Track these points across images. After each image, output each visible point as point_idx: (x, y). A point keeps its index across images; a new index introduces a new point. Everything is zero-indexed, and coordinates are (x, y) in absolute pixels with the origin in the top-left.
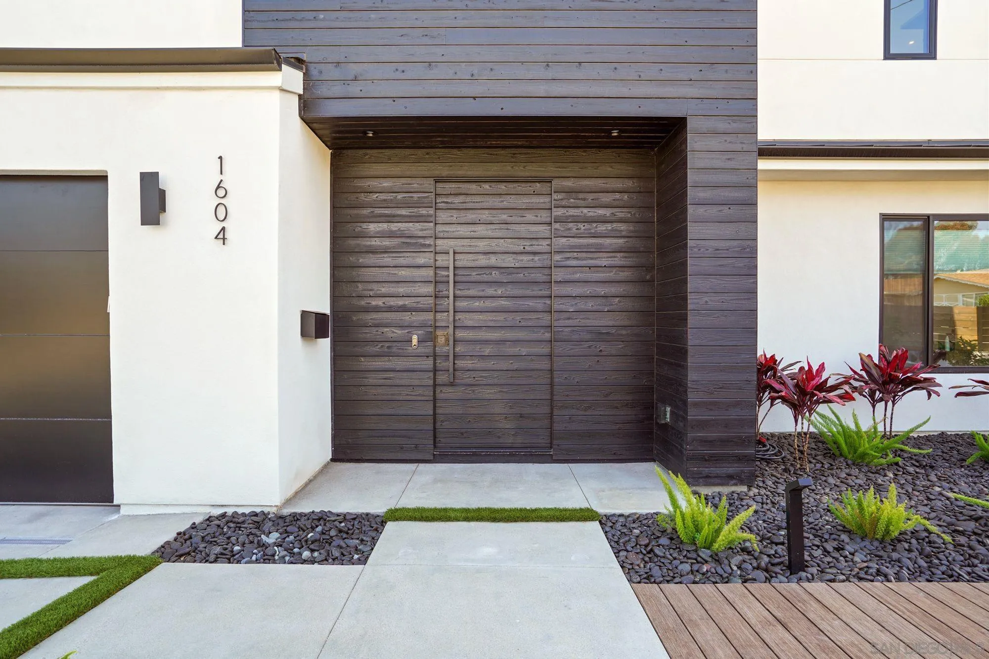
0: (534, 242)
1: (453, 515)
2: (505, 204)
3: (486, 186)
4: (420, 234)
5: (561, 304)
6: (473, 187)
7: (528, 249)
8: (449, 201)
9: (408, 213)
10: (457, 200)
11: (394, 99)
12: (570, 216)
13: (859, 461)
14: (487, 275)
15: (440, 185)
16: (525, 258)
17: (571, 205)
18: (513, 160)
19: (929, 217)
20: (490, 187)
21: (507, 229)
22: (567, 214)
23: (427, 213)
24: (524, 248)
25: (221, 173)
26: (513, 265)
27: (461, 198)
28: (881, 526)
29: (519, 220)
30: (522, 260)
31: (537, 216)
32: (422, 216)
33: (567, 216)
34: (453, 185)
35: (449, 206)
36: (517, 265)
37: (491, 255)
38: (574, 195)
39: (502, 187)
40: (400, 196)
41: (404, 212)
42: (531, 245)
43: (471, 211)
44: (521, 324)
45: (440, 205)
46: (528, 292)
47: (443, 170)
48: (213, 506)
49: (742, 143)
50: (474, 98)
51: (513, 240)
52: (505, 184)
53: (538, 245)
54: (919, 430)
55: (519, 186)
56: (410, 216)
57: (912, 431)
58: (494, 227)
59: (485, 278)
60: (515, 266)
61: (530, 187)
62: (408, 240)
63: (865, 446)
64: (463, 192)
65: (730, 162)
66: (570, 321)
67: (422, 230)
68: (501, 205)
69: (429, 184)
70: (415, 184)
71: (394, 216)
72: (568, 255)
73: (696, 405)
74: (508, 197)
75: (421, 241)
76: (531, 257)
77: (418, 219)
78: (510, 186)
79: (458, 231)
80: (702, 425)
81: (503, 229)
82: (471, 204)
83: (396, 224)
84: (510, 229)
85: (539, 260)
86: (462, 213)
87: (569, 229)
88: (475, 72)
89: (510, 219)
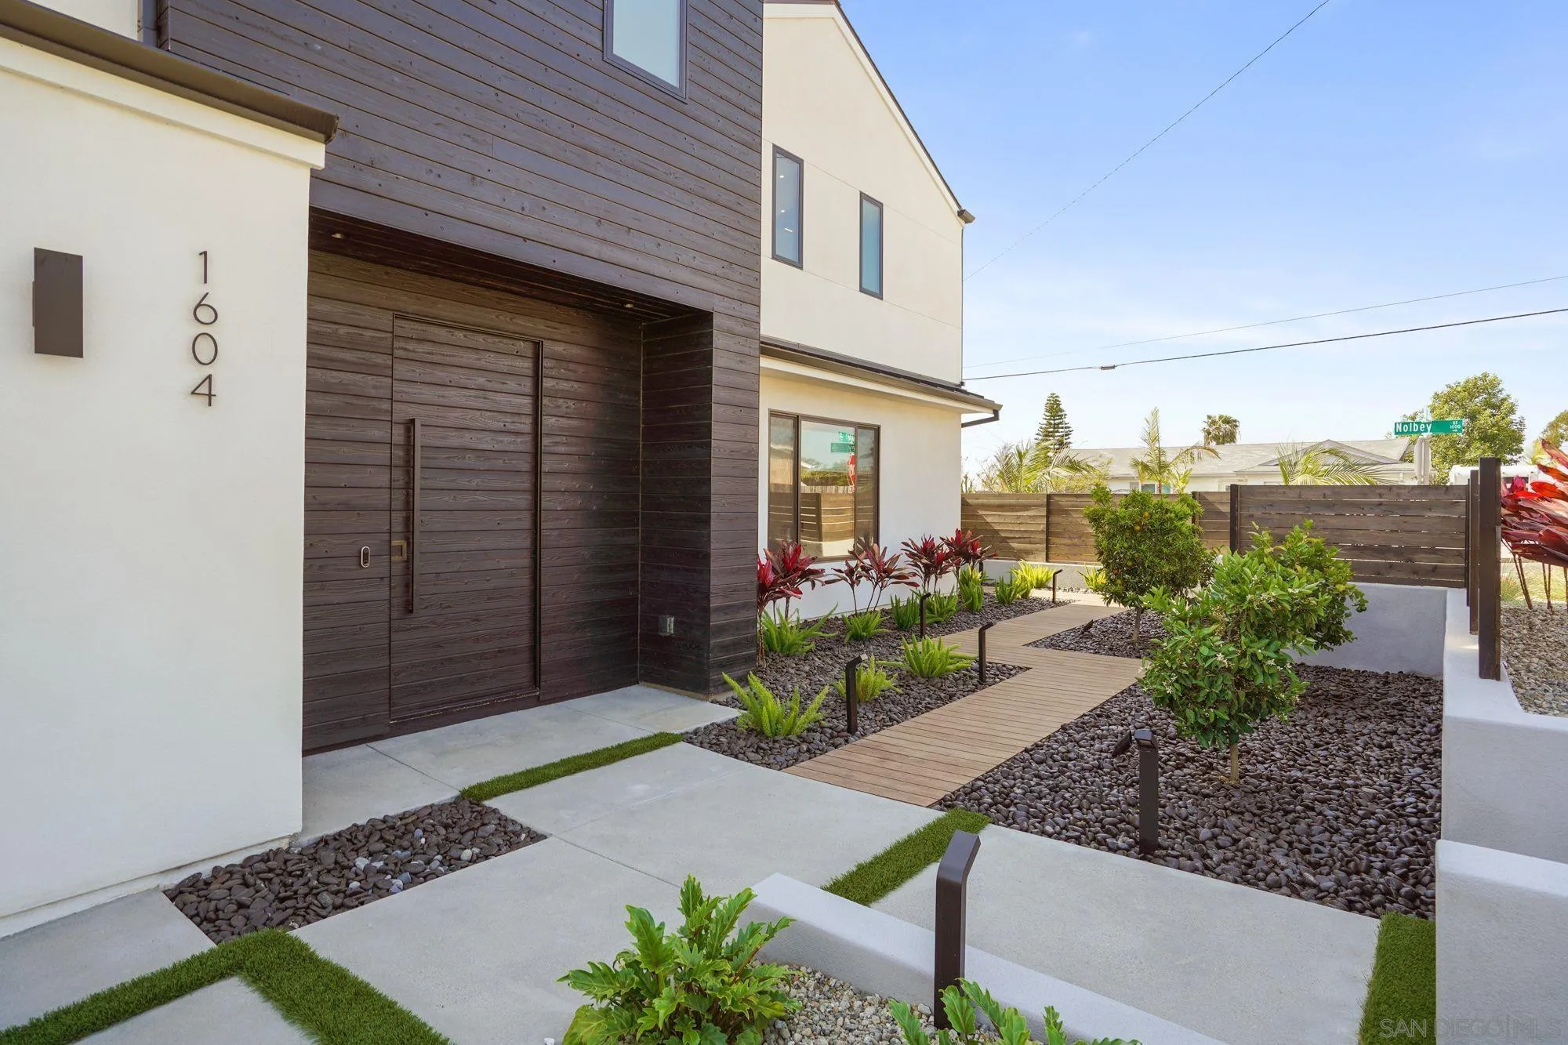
0: (516, 419)
1: (522, 781)
2: (482, 364)
3: (460, 335)
4: (373, 393)
5: (549, 501)
6: (442, 334)
7: (510, 427)
8: (411, 348)
9: (355, 360)
10: (421, 348)
11: (428, 212)
12: (560, 390)
13: (788, 651)
14: (458, 459)
15: (398, 322)
16: (506, 439)
17: (561, 377)
18: (499, 307)
19: (798, 416)
20: (465, 336)
21: (485, 398)
22: (557, 387)
23: (383, 362)
24: (505, 425)
25: (205, 282)
26: (490, 447)
27: (427, 347)
28: (870, 691)
29: (499, 387)
30: (501, 442)
31: (520, 385)
32: (375, 365)
33: (556, 390)
34: (417, 326)
35: (411, 355)
36: (497, 447)
37: (465, 432)
38: (564, 364)
39: (480, 339)
40: (343, 330)
41: (348, 356)
42: (513, 422)
43: (440, 367)
44: (500, 527)
45: (397, 353)
46: (508, 485)
47: (407, 302)
48: (163, 872)
49: (750, 347)
50: (525, 239)
51: (492, 414)
52: (485, 336)
53: (520, 423)
54: (834, 612)
55: (500, 342)
56: (354, 363)
57: (830, 614)
58: (468, 394)
59: (458, 463)
60: (494, 449)
61: (513, 345)
62: (354, 401)
63: (791, 637)
64: (429, 338)
65: (740, 364)
66: (559, 522)
67: (375, 387)
68: (478, 364)
69: (385, 320)
70: (367, 316)
71: (332, 360)
72: (558, 439)
73: (717, 609)
74: (488, 354)
75: (375, 403)
76: (512, 438)
77: (372, 370)
78: (489, 340)
79: (421, 394)
80: (722, 630)
81: (480, 397)
82: (440, 357)
83: (335, 373)
84: (488, 399)
85: (521, 442)
86: (428, 369)
87: (558, 407)
88: (527, 205)
89: (489, 386)
